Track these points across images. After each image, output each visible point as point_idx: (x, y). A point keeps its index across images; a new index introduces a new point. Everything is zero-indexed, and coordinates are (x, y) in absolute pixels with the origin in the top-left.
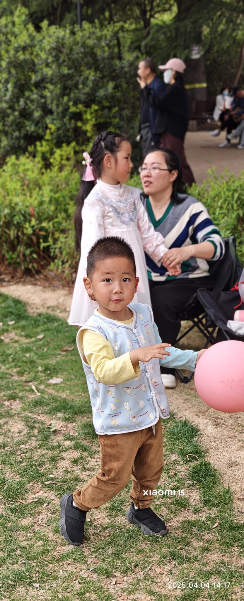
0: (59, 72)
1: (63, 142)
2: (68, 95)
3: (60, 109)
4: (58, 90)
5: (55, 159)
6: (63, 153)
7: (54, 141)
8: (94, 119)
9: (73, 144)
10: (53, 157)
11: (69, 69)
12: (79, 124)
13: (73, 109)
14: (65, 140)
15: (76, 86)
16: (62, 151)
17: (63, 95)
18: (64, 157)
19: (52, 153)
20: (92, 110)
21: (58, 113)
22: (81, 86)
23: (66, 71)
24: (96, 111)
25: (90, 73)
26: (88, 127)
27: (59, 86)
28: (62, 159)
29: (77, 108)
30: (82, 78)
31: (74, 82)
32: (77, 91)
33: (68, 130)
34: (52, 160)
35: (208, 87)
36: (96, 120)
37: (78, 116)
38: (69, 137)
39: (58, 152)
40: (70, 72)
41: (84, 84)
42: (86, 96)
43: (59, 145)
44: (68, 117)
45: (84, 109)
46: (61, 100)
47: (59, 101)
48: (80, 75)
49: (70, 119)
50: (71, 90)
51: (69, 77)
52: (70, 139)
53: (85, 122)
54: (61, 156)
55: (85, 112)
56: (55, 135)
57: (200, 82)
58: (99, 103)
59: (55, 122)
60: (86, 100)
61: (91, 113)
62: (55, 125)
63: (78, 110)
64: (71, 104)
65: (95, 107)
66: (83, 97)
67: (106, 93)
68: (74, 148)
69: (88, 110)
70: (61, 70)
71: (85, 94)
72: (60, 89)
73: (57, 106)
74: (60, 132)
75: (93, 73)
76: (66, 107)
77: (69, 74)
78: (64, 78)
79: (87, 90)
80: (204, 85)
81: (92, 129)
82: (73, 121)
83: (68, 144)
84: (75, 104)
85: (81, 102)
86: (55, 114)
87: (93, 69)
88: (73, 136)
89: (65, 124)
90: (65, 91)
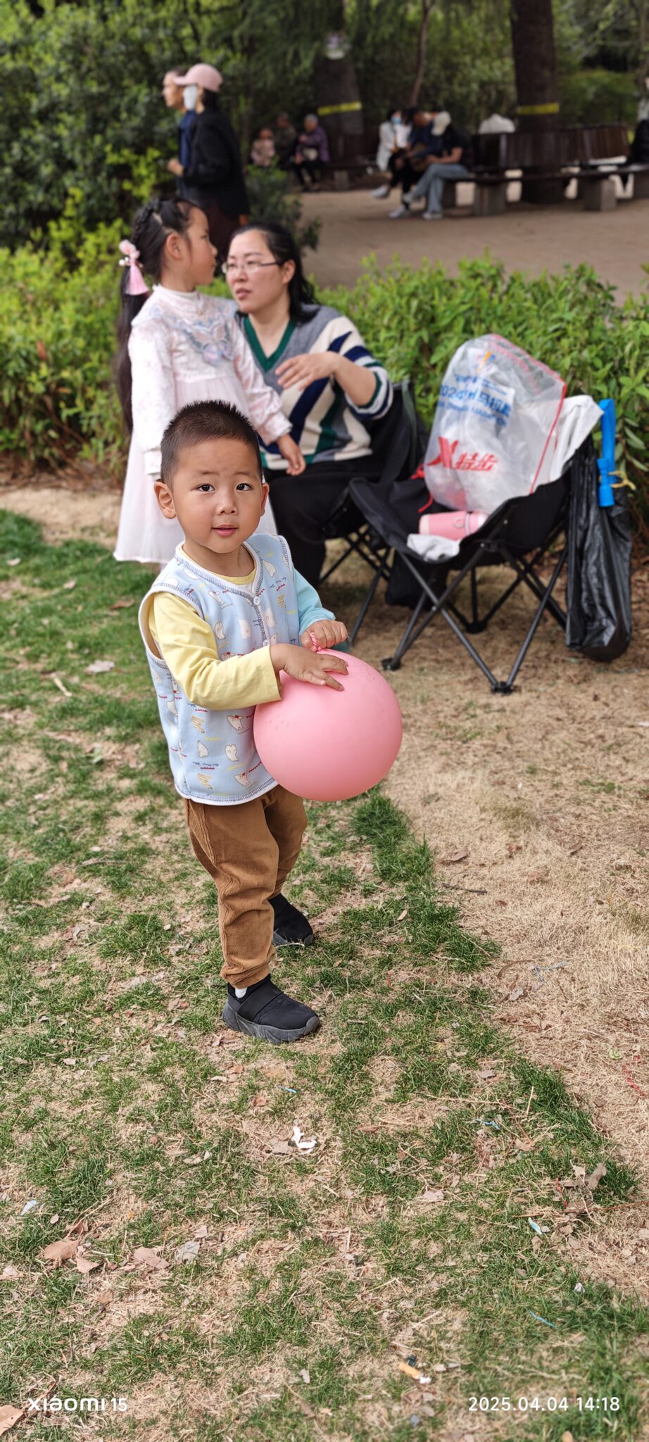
0: (82, 91)
1: (98, 220)
2: (102, 132)
3: (89, 160)
4: (82, 124)
5: (85, 252)
6: (100, 240)
7: (83, 220)
8: (153, 176)
9: (118, 223)
10: (82, 248)
11: (101, 83)
12: (127, 185)
13: (112, 159)
14: (102, 215)
15: (115, 114)
16: (98, 236)
17: (92, 132)
18: (104, 248)
19: (80, 241)
20: (149, 159)
21: (86, 168)
22: (124, 115)
23: (94, 88)
24: (156, 160)
25: (139, 91)
26: (144, 191)
27: (83, 116)
28: (99, 252)
29: (121, 156)
30: (126, 99)
31: (111, 108)
32: (117, 125)
33: (107, 198)
34: (80, 255)
35: (364, 110)
36: (158, 176)
37: (123, 171)
38: (110, 210)
39: (91, 240)
40: (103, 89)
41: (130, 110)
42: (136, 133)
43: (91, 226)
44: (104, 174)
45: (134, 157)
46: (89, 141)
47: (84, 143)
48: (122, 96)
49: (109, 177)
50: (106, 123)
51: (103, 99)
52: (112, 215)
53: (138, 181)
54: (98, 246)
55: (137, 162)
56: (82, 208)
57: (349, 100)
58: (162, 145)
59: (81, 183)
60: (137, 141)
61: (148, 165)
62: (82, 188)
63: (122, 161)
64: (108, 148)
65: (153, 153)
66: (129, 136)
67: (172, 126)
68: (121, 230)
69: (142, 159)
70: (85, 87)
71: (133, 129)
72: (87, 122)
73: (84, 153)
74: (93, 202)
75: (145, 91)
76: (100, 155)
77: (101, 94)
78: (91, 102)
79: (136, 122)
80: (357, 106)
81: (151, 194)
82: (114, 181)
83: (109, 222)
84: (117, 149)
85: (127, 145)
86: (81, 168)
87: (145, 82)
88: (117, 208)
89: (100, 187)
90: (97, 125)
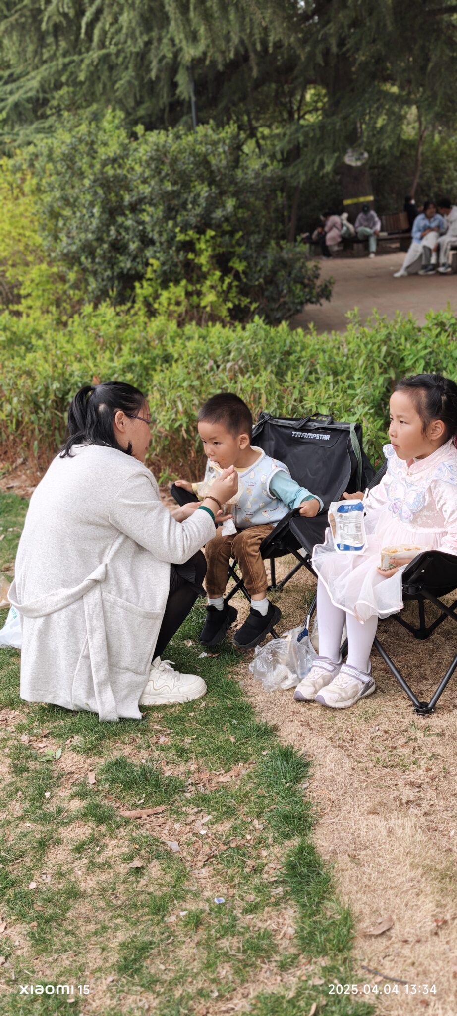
0: (161, 189)
1: (171, 281)
2: (174, 218)
3: (164, 238)
4: (159, 212)
5: (160, 303)
6: (170, 295)
7: (159, 281)
8: (210, 249)
9: (184, 282)
10: (157, 301)
11: (174, 183)
12: (191, 256)
13: (181, 237)
14: (173, 278)
15: (184, 205)
16: (170, 292)
17: (167, 218)
18: (173, 301)
19: (157, 296)
20: (208, 237)
21: (161, 243)
22: (190, 206)
23: (169, 187)
24: (212, 237)
25: (202, 190)
26: (203, 260)
27: (161, 207)
28: (169, 304)
29: (186, 235)
30: (192, 195)
31: (182, 201)
32: (185, 213)
33: (176, 265)
34: (156, 306)
35: (375, 200)
36: (214, 249)
37: (189, 246)
38: (179, 274)
39: (165, 294)
40: (175, 188)
41: (195, 202)
42: (199, 219)
43: (165, 286)
44: (174, 248)
45: (197, 236)
46: (164, 225)
47: (162, 227)
48: (190, 192)
49: (178, 251)
50: (177, 212)
51: (175, 195)
52: (180, 277)
53: (198, 253)
54: (170, 299)
55: (199, 239)
56: (159, 272)
57: (365, 195)
58: (217, 227)
59: (158, 255)
60: (199, 224)
61: (207, 241)
62: (158, 259)
63: (188, 238)
64: (178, 230)
65: (211, 233)
66: (193, 221)
67: (224, 213)
68: (186, 288)
69: (202, 237)
70: (163, 187)
71: (197, 215)
72: (164, 212)
73: (160, 233)
74: (165, 268)
75: (206, 189)
76: (172, 234)
77: (174, 191)
78: (167, 197)
79: (198, 210)
80: (371, 198)
81: (208, 262)
82: (182, 253)
83: (177, 282)
84: (184, 230)
85: (192, 228)
86: (158, 244)
88: (183, 272)
89: (172, 258)
90: (171, 213)
